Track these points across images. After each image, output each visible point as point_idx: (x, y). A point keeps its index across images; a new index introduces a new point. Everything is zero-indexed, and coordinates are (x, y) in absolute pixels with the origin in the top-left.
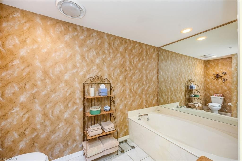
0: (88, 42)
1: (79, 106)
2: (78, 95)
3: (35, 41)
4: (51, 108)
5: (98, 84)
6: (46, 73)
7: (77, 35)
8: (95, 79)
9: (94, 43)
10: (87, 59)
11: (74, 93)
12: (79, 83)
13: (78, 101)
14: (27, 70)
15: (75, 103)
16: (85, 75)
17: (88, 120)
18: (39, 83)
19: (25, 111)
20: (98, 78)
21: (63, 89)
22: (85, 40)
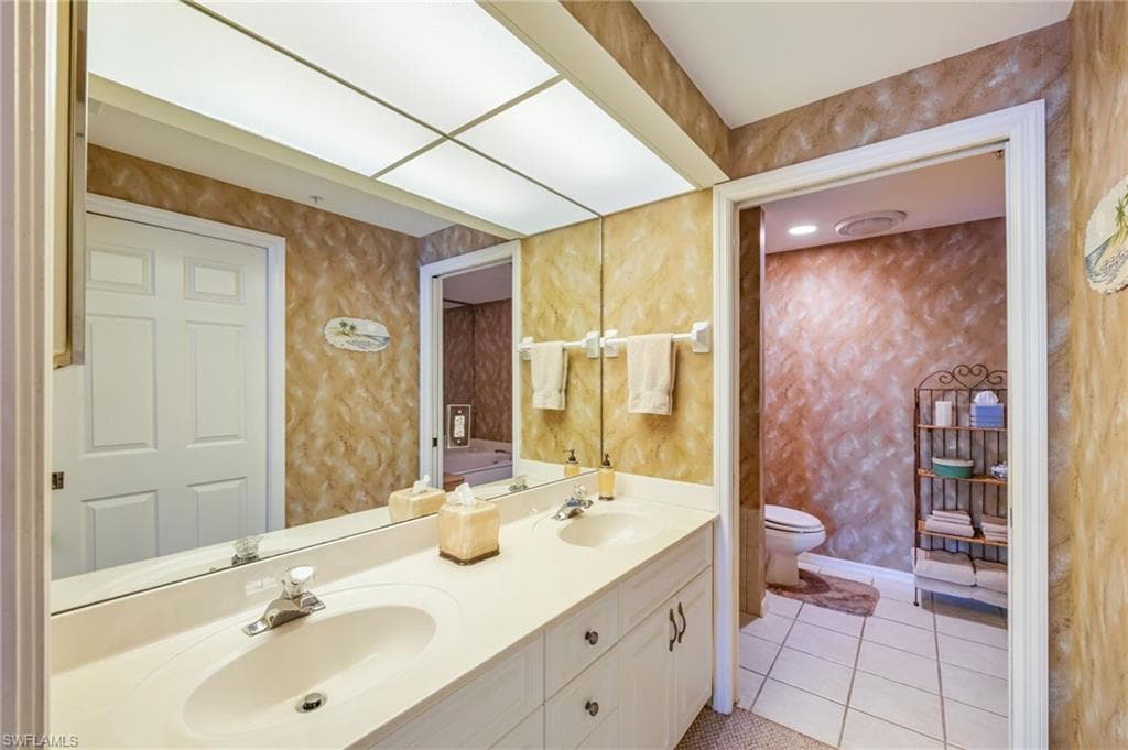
0: (932, 268)
1: (904, 449)
2: (901, 418)
3: (801, 305)
4: (832, 441)
5: (972, 391)
6: (821, 365)
7: (894, 262)
8: (957, 376)
9: (954, 266)
10: (929, 319)
11: (887, 413)
12: (904, 388)
13: (899, 436)
14: (789, 362)
15: (889, 440)
16: (920, 366)
17: (932, 495)
18: (809, 387)
19: (786, 439)
20: (970, 371)
21: (859, 403)
22: (919, 268)
